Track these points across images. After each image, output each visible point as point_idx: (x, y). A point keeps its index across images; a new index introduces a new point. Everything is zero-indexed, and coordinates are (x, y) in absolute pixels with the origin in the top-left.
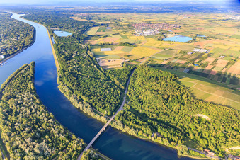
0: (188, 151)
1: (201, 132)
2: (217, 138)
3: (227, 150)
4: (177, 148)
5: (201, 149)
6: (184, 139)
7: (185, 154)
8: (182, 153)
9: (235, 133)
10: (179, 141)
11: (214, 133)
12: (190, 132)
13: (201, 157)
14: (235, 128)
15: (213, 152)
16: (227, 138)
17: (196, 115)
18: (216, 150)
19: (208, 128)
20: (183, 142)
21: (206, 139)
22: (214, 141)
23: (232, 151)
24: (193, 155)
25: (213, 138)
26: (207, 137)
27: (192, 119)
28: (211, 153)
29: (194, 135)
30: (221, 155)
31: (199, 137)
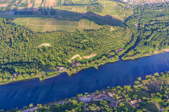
0: (46, 74)
1: (49, 57)
2: (61, 56)
3: (70, 61)
4: (37, 76)
5: (54, 68)
6: (39, 68)
7: (46, 78)
8: (43, 77)
9: (70, 48)
10: (37, 71)
11: (58, 54)
12: (41, 61)
13: (56, 73)
14: (68, 44)
15: (62, 66)
16: (67, 53)
17: (40, 46)
18: (63, 65)
19: (52, 52)
20: (40, 69)
21: (54, 60)
22: (59, 59)
23: (72, 60)
24: (51, 75)
25: (58, 57)
26: (54, 58)
27: (39, 50)
28: (61, 68)
29: (45, 61)
30: (67, 66)
31: (49, 61)
